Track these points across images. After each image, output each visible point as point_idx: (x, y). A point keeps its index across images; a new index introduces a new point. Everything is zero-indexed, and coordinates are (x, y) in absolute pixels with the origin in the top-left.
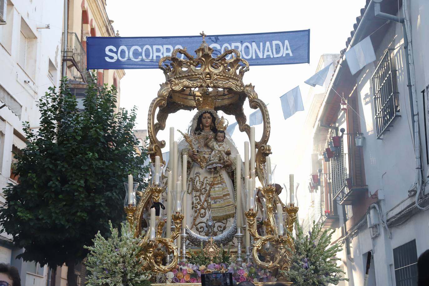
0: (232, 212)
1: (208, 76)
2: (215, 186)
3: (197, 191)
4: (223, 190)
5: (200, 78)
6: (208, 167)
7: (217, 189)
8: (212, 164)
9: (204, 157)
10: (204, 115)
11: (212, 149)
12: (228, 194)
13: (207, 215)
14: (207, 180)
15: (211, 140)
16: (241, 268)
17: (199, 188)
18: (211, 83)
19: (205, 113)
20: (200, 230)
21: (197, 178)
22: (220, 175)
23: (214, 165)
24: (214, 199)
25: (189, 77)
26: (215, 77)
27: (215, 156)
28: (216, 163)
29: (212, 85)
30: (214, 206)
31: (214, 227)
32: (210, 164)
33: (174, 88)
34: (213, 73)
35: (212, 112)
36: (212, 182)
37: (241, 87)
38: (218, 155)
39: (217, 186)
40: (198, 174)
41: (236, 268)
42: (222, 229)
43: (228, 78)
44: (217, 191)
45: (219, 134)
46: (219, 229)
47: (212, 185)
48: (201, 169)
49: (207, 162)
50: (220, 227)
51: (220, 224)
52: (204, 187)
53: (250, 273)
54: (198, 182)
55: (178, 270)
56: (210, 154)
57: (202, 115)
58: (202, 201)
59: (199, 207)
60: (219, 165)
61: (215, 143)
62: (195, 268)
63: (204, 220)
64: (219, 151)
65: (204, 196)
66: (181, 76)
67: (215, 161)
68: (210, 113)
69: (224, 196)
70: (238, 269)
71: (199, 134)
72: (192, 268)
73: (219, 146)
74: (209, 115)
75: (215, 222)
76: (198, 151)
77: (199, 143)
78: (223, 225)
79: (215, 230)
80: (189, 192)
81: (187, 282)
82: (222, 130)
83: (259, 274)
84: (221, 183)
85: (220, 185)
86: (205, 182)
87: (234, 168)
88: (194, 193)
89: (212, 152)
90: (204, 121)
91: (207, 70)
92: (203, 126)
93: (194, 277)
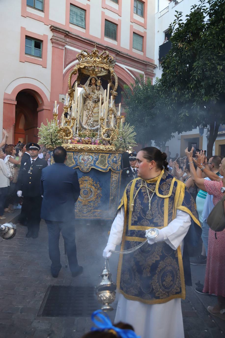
1: (95, 62)
2: (95, 108)
3: (88, 110)
4: (98, 110)
5: (92, 63)
6: (92, 100)
8: (94, 99)
9: (92, 96)
10: (92, 79)
11: (95, 93)
13: (91, 119)
14: (92, 106)
15: (94, 89)
16: (97, 140)
17: (89, 108)
18: (96, 65)
19: (93, 78)
20: (88, 125)
21: (88, 105)
22: (98, 104)
23: (95, 100)
24: (95, 113)
25: (87, 62)
26: (98, 62)
28: (96, 99)
29: (96, 66)
30: (94, 116)
31: (94, 124)
32: (93, 99)
33: (80, 66)
34: (97, 60)
35: (95, 78)
36: (94, 106)
37: (108, 67)
38: (97, 96)
39: (96, 108)
40: (89, 103)
41: (95, 140)
43: (103, 63)
44: (95, 110)
45: (98, 87)
46: (96, 125)
47: (94, 108)
48: (90, 101)
51: (96, 123)
52: (91, 108)
53: (100, 142)
54: (89, 106)
55: (73, 139)
56: (94, 95)
58: (90, 114)
59: (89, 116)
60: (97, 100)
61: (96, 91)
62: (79, 139)
63: (90, 121)
64: (98, 94)
65: (91, 112)
66: (84, 62)
68: (94, 78)
70: (96, 140)
71: (90, 87)
72: (78, 139)
73: (98, 92)
74: (94, 79)
75: (94, 122)
76: (89, 94)
77: (90, 90)
78: (97, 124)
79: (94, 125)
80: (85, 110)
81: (76, 144)
82: (99, 85)
83: (103, 142)
86: (91, 106)
88: (87, 111)
90: (92, 81)
91: (95, 60)
92: (92, 83)
93: (79, 142)
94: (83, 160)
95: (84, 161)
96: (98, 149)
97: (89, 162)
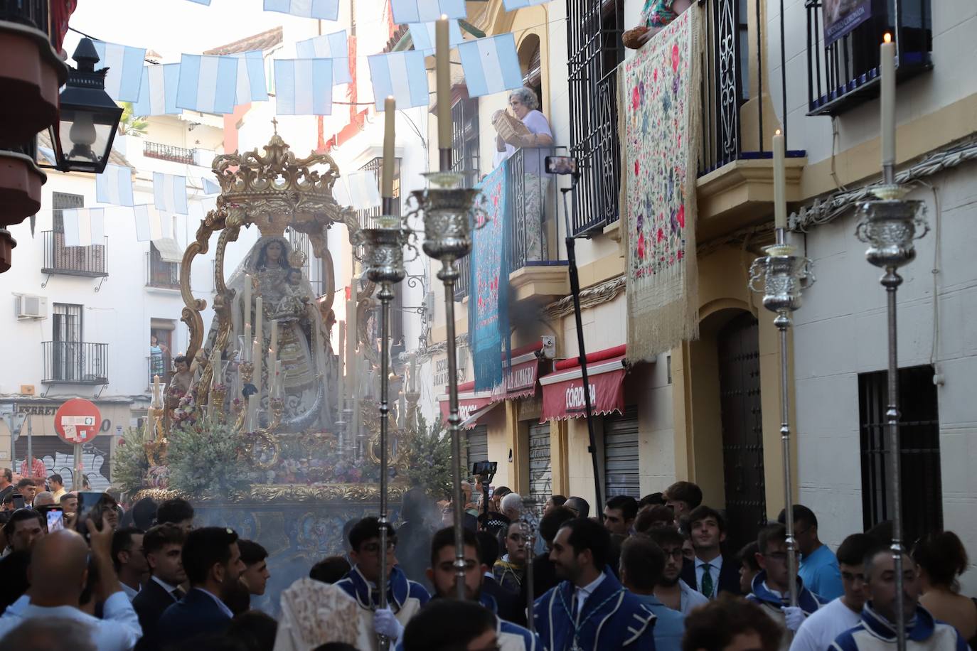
0: (308, 381)
1: (295, 196)
2: (286, 346)
4: (297, 351)
5: (283, 199)
6: (278, 320)
7: (289, 350)
8: (285, 316)
9: (271, 304)
10: (272, 244)
11: (283, 294)
12: (303, 357)
15: (281, 281)
18: (298, 207)
19: (275, 242)
22: (292, 330)
23: (288, 319)
24: (285, 363)
25: (266, 196)
26: (304, 197)
27: (287, 303)
28: (289, 315)
29: (301, 210)
34: (300, 192)
35: (283, 241)
36: (282, 340)
38: (293, 304)
39: (289, 346)
42: (295, 405)
43: (319, 198)
44: (289, 352)
46: (292, 404)
47: (282, 344)
49: (275, 312)
50: (294, 402)
51: (292, 398)
53: (365, 473)
55: (280, 468)
56: (279, 300)
57: (268, 244)
60: (296, 319)
61: (287, 286)
64: (295, 299)
66: (253, 193)
67: (288, 312)
68: (280, 242)
69: (299, 359)
71: (263, 271)
73: (294, 291)
74: (278, 244)
75: (287, 395)
77: (263, 283)
78: (296, 399)
79: (288, 406)
81: (291, 482)
82: (296, 267)
83: (375, 474)
84: (294, 342)
85: (293, 345)
87: (312, 321)
89: (281, 297)
90: (270, 252)
92: (268, 259)
93: (299, 477)
94: (315, 533)
95: (319, 536)
96: (362, 495)
97: (334, 537)
